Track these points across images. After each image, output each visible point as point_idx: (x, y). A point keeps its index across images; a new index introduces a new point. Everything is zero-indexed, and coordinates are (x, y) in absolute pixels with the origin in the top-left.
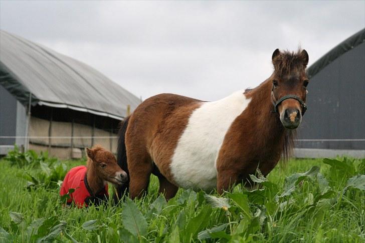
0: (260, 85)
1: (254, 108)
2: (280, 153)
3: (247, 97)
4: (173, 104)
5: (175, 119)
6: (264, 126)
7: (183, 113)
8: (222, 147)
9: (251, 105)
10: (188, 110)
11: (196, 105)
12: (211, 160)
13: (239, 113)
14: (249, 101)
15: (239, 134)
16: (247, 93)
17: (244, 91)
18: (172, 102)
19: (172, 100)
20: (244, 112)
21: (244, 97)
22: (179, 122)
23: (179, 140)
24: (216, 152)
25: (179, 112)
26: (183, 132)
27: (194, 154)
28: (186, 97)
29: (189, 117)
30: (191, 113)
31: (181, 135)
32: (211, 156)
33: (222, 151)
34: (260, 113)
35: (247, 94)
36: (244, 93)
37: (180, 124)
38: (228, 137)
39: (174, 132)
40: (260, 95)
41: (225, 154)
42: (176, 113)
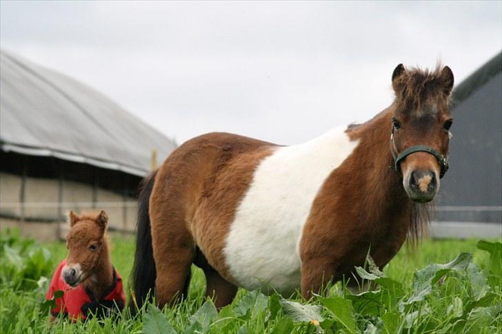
0: (375, 118)
1: (362, 156)
2: (406, 231)
3: (352, 138)
4: (229, 149)
5: (233, 174)
6: (378, 187)
7: (245, 164)
8: (309, 219)
9: (358, 151)
10: (253, 159)
11: (267, 151)
12: (289, 242)
13: (337, 164)
14: (355, 144)
15: (336, 199)
17: (346, 128)
18: (229, 146)
19: (228, 144)
20: (346, 163)
21: (346, 137)
22: (238, 179)
23: (238, 209)
24: (299, 227)
25: (238, 162)
26: (245, 196)
27: (262, 231)
28: (252, 139)
29: (254, 171)
30: (259, 164)
31: (241, 200)
32: (291, 234)
33: (309, 227)
34: (372, 166)
35: (351, 133)
36: (346, 132)
37: (239, 182)
38: (318, 204)
39: (231, 195)
40: (372, 136)
41: (313, 231)
42: (235, 165)
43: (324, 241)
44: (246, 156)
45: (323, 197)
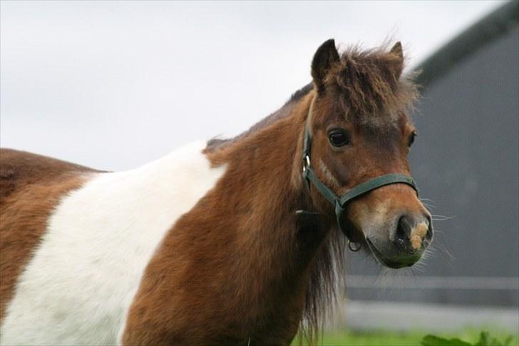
0: (253, 129)
1: (231, 192)
3: (215, 163)
4: (10, 177)
5: (15, 219)
6: (257, 244)
7: (36, 203)
8: (138, 297)
9: (225, 186)
10: (47, 195)
11: (72, 181)
12: (104, 335)
13: (186, 205)
14: (219, 173)
15: (184, 264)
16: (214, 150)
17: (204, 146)
18: (11, 172)
19: (10, 167)
20: (203, 203)
21: (204, 161)
22: (23, 228)
23: (20, 278)
24: (121, 311)
25: (24, 199)
26: (32, 256)
27: (60, 316)
28: (50, 159)
29: (49, 214)
30: (57, 203)
31: (26, 263)
32: (107, 321)
33: (138, 311)
34: (248, 209)
35: (213, 155)
36: (205, 152)
37: (25, 233)
38: (155, 272)
39: (10, 254)
40: (251, 159)
41: (145, 319)
42: (18, 204)
43: (164, 334)
44: (38, 188)
45: (162, 261)
